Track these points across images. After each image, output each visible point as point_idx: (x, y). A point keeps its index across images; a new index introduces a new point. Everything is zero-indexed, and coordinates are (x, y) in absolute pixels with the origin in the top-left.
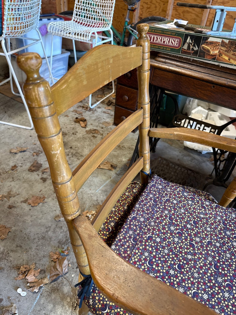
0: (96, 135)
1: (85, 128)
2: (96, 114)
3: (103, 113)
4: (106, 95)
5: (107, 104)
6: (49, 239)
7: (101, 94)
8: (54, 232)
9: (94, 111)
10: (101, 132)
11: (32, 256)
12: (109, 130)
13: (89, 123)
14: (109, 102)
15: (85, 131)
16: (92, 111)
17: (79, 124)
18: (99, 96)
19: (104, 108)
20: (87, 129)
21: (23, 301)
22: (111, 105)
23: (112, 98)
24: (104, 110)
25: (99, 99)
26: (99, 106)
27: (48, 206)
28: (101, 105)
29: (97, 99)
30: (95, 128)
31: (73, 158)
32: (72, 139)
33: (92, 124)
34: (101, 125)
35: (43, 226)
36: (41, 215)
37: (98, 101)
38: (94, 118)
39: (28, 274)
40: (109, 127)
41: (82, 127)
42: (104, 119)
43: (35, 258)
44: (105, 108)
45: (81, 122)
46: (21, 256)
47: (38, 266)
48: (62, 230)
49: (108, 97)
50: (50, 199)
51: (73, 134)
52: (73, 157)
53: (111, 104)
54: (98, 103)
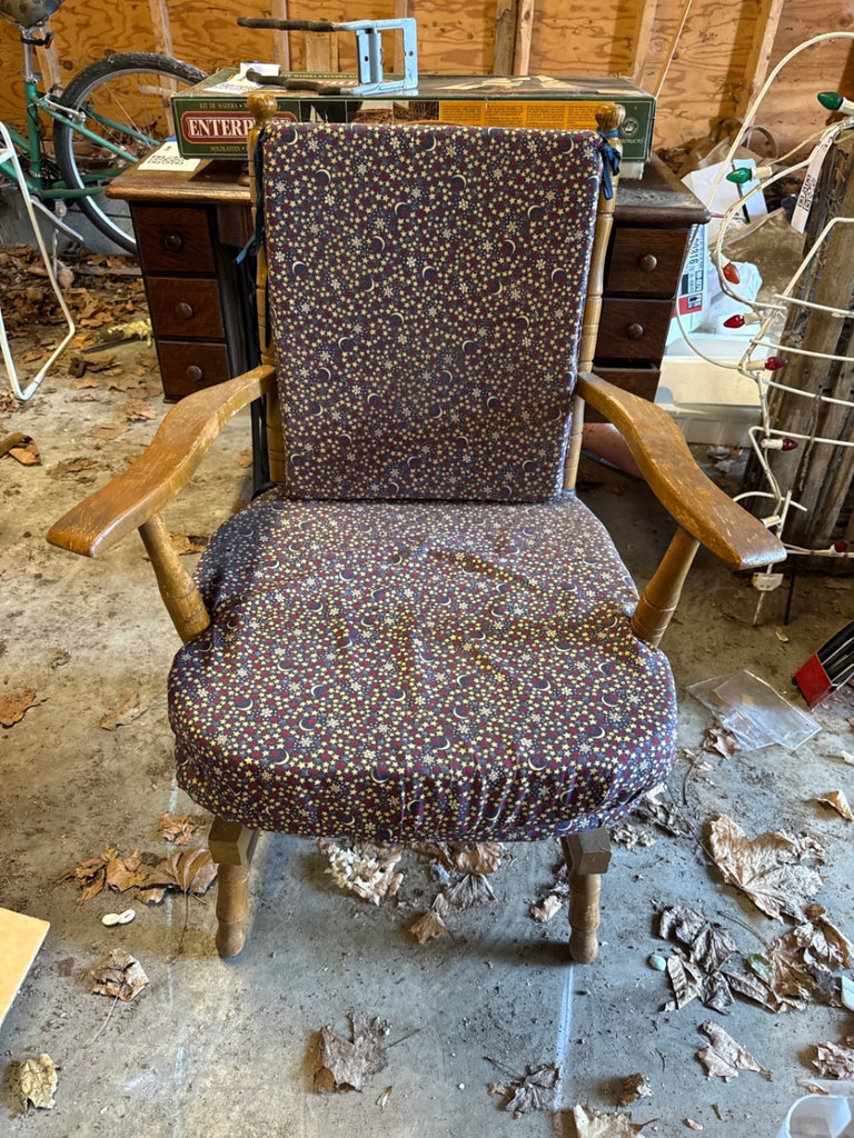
0: (89, 475)
1: (39, 464)
2: (51, 414)
3: (73, 405)
4: (51, 347)
5: (71, 373)
6: (115, 779)
7: (31, 349)
8: (118, 756)
9: (38, 405)
10: (99, 460)
11: (91, 835)
12: (125, 447)
13: (42, 448)
14: (77, 366)
15: (43, 474)
16: (32, 410)
17: (11, 460)
18: (30, 356)
19: (68, 389)
20: (47, 466)
21: (133, 933)
22: (88, 373)
23: (77, 352)
24: (74, 393)
25: (34, 366)
26: (44, 386)
27: (57, 709)
28: (52, 383)
29: (28, 366)
30: (73, 455)
31: (53, 562)
32: (14, 510)
33: (55, 448)
34: (87, 441)
35: (77, 756)
36: (52, 737)
37: (34, 372)
38: (51, 428)
39: (109, 874)
40: (119, 439)
41: (25, 465)
42: (86, 420)
43: (102, 834)
44: (72, 387)
45: (14, 451)
46: (58, 849)
47: (124, 846)
48: (141, 744)
49: (61, 353)
50: (51, 688)
51: (8, 493)
52: (49, 558)
53: (85, 370)
54: (38, 378)
